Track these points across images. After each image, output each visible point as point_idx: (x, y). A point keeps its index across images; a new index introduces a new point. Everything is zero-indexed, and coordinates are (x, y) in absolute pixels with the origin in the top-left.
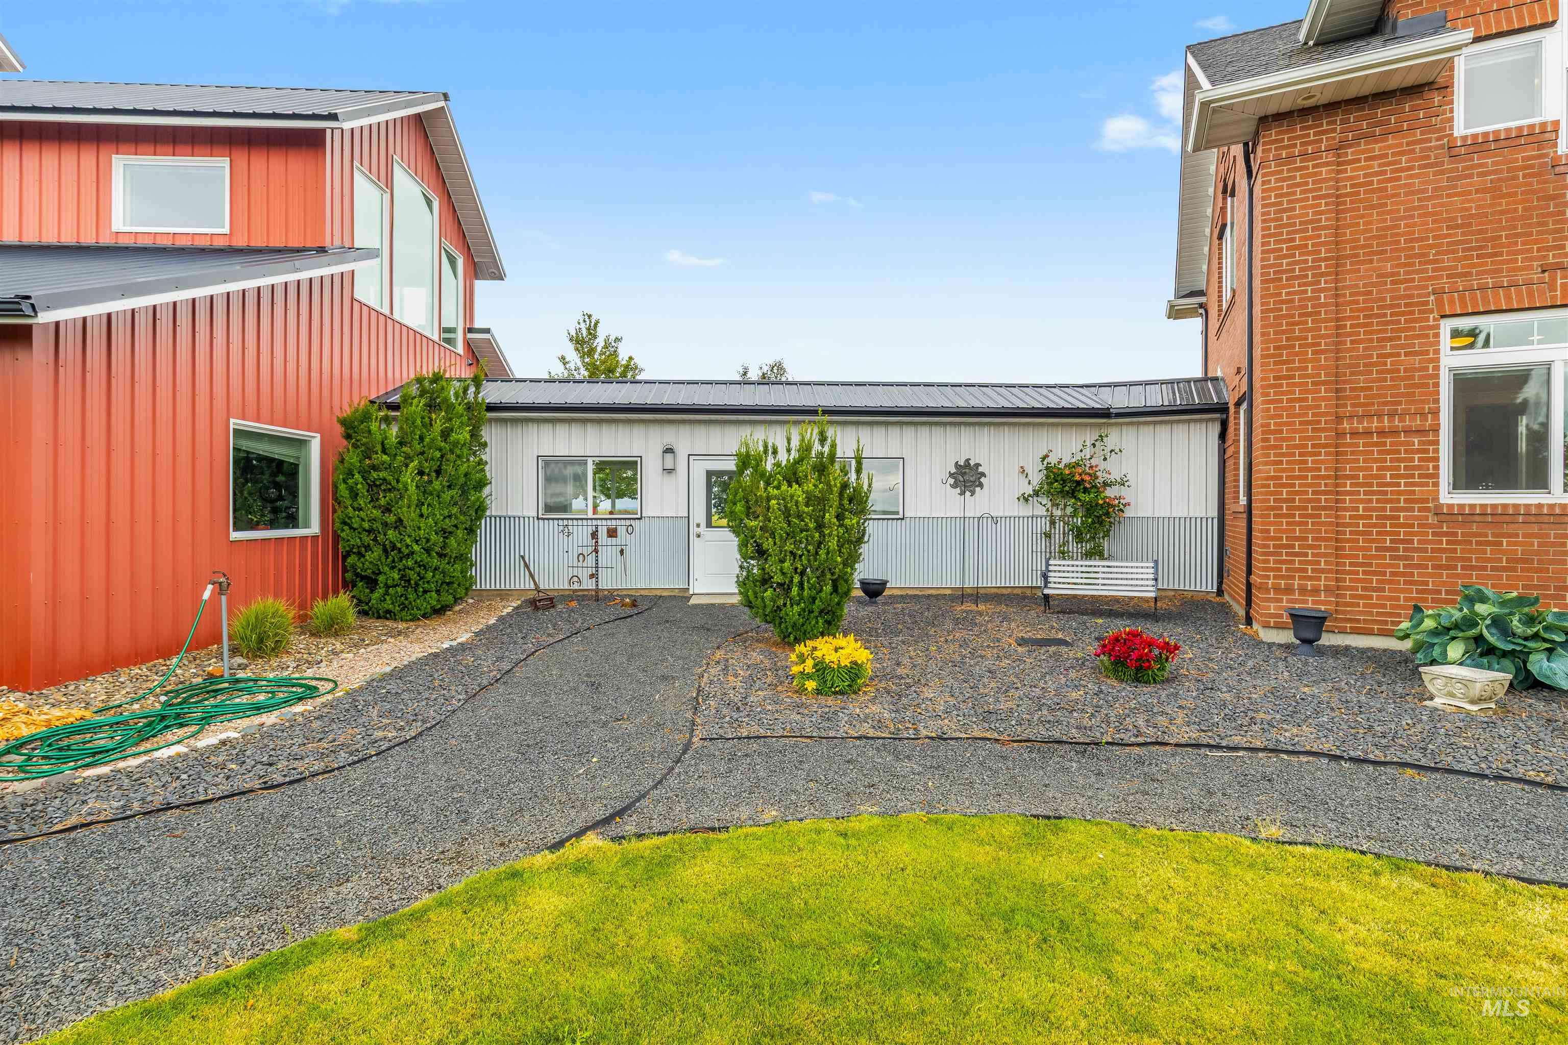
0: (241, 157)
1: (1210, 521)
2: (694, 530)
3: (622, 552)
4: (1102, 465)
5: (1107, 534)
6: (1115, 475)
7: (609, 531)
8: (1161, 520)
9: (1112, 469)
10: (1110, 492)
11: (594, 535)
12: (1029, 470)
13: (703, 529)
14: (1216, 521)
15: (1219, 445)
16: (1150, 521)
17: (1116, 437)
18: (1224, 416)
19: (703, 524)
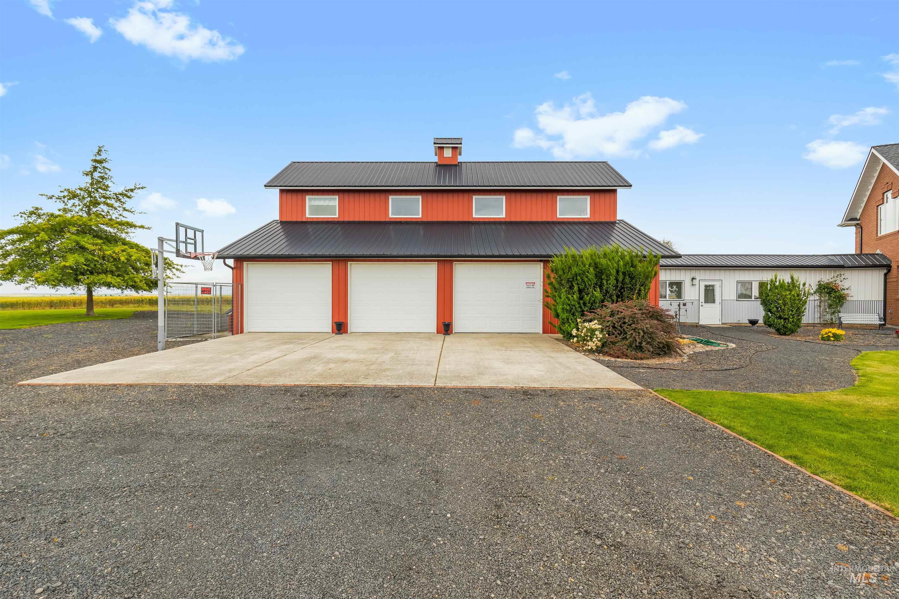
0: (593, 195)
1: (880, 302)
2: (701, 304)
3: (686, 310)
4: (840, 283)
5: (841, 306)
6: (846, 287)
7: (683, 304)
8: (861, 302)
9: (845, 284)
10: (846, 292)
11: (679, 305)
12: (812, 285)
13: (703, 304)
14: (882, 302)
15: (884, 277)
16: (856, 302)
17: (848, 274)
18: (889, 268)
19: (703, 302)
